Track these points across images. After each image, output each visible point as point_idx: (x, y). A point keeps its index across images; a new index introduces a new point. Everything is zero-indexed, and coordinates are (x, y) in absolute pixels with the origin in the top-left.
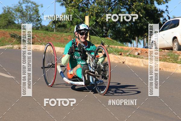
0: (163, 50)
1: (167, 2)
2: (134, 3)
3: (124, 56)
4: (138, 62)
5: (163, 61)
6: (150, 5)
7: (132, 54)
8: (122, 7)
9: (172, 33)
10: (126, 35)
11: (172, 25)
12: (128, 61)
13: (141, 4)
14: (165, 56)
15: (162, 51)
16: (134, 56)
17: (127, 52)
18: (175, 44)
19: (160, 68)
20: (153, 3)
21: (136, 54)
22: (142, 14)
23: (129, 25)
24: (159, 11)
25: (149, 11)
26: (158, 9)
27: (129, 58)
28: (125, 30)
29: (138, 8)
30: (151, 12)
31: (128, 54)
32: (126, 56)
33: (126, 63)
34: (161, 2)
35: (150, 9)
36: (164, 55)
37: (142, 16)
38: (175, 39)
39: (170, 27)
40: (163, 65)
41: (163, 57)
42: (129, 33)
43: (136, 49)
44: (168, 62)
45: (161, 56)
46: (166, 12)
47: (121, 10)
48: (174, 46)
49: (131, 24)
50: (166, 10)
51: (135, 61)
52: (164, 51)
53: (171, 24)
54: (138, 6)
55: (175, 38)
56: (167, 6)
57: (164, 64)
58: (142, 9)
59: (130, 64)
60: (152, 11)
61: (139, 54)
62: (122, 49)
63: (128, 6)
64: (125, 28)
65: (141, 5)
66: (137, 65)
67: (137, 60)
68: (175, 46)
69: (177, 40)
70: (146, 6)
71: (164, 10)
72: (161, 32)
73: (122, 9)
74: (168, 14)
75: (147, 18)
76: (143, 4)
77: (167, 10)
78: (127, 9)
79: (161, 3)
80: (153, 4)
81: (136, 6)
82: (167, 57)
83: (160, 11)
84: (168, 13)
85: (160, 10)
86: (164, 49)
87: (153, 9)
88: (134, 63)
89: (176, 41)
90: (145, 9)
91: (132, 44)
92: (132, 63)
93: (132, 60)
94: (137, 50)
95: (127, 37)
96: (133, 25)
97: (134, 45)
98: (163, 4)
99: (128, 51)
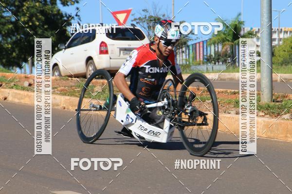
0: (70, 78)
1: (77, 2)
2: (25, 3)
3: (6, 88)
4: (29, 97)
5: (68, 95)
6: (50, 6)
7: (19, 84)
8: (4, 10)
9: (86, 51)
10: (12, 54)
11: (84, 39)
12: (12, 96)
13: (37, 4)
14: (73, 88)
15: (68, 79)
16: (23, 89)
17: (12, 82)
18: (91, 68)
19: (64, 106)
20: (56, 4)
21: (26, 84)
22: (38, 22)
23: (17, 38)
24: (64, 15)
25: (49, 16)
26: (64, 13)
27: (14, 91)
28: (10, 46)
29: (32, 11)
30: (53, 18)
31: (12, 84)
32: (10, 88)
33: (10, 99)
34: (67, 2)
35: (51, 12)
36: (71, 87)
37: (37, 23)
38: (90, 61)
39: (82, 41)
40: (69, 101)
41: (70, 88)
42: (17, 52)
43: (26, 77)
44: (76, 96)
45: (66, 88)
46: (76, 18)
47: (3, 14)
48: (88, 71)
49: (21, 37)
50: (76, 15)
51: (25, 96)
52: (72, 79)
53: (83, 37)
54: (33, 7)
55: (90, 59)
56: (78, 9)
57: (71, 100)
58: (38, 13)
59: (16, 101)
60: (54, 15)
61: (30, 85)
62: (4, 77)
63: (13, 8)
64: (11, 44)
65: (36, 6)
66: (26, 103)
67: (27, 95)
68: (90, 71)
69: (93, 62)
70: (44, 8)
71: (73, 15)
72: (67, 50)
73: (5, 13)
74: (79, 21)
75: (45, 27)
76: (39, 5)
77: (78, 14)
78: (12, 13)
79: (68, 4)
80: (54, 5)
81: (27, 7)
82: (76, 90)
83: (66, 16)
84: (80, 19)
85: (66, 14)
86: (71, 76)
87: (56, 13)
88: (22, 99)
89: (91, 63)
90: (42, 12)
91: (23, 70)
92: (19, 99)
93: (19, 94)
94: (28, 78)
95: (14, 57)
96: (23, 38)
97: (25, 70)
98: (72, 4)
99: (13, 80)
